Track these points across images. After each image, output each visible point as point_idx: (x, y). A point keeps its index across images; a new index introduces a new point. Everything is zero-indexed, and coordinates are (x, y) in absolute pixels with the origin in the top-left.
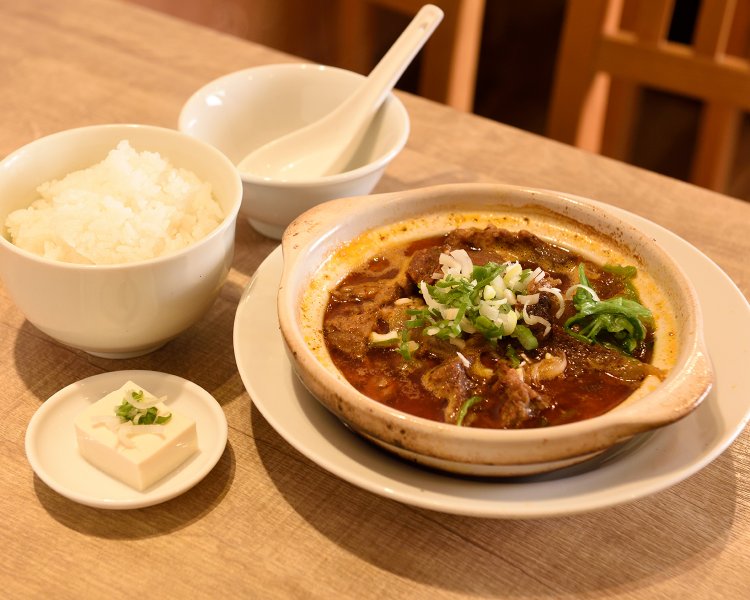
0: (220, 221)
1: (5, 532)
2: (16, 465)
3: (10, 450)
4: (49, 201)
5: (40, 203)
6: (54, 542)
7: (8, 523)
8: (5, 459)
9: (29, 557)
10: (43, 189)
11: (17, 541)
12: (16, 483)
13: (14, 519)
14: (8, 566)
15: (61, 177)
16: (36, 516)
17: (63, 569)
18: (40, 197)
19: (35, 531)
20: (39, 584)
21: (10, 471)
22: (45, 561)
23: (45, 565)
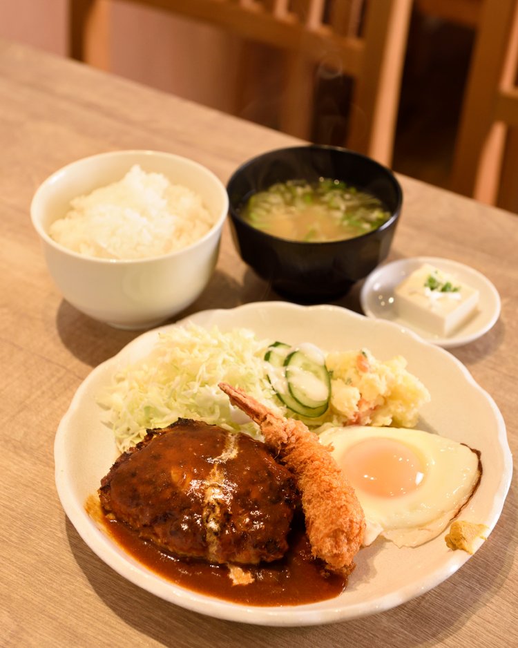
0: (211, 226)
1: (11, 513)
2: (20, 459)
3: (15, 447)
4: (81, 211)
5: (73, 214)
6: (49, 521)
7: (13, 506)
8: (11, 454)
9: (30, 533)
10: (75, 202)
11: (21, 520)
12: (20, 474)
13: (18, 502)
14: (13, 540)
15: (88, 193)
16: (35, 500)
17: (55, 543)
18: (72, 209)
19: (34, 513)
20: (37, 555)
21: (15, 464)
22: (42, 536)
23: (42, 540)
